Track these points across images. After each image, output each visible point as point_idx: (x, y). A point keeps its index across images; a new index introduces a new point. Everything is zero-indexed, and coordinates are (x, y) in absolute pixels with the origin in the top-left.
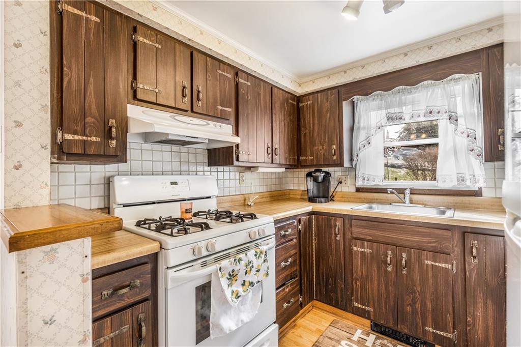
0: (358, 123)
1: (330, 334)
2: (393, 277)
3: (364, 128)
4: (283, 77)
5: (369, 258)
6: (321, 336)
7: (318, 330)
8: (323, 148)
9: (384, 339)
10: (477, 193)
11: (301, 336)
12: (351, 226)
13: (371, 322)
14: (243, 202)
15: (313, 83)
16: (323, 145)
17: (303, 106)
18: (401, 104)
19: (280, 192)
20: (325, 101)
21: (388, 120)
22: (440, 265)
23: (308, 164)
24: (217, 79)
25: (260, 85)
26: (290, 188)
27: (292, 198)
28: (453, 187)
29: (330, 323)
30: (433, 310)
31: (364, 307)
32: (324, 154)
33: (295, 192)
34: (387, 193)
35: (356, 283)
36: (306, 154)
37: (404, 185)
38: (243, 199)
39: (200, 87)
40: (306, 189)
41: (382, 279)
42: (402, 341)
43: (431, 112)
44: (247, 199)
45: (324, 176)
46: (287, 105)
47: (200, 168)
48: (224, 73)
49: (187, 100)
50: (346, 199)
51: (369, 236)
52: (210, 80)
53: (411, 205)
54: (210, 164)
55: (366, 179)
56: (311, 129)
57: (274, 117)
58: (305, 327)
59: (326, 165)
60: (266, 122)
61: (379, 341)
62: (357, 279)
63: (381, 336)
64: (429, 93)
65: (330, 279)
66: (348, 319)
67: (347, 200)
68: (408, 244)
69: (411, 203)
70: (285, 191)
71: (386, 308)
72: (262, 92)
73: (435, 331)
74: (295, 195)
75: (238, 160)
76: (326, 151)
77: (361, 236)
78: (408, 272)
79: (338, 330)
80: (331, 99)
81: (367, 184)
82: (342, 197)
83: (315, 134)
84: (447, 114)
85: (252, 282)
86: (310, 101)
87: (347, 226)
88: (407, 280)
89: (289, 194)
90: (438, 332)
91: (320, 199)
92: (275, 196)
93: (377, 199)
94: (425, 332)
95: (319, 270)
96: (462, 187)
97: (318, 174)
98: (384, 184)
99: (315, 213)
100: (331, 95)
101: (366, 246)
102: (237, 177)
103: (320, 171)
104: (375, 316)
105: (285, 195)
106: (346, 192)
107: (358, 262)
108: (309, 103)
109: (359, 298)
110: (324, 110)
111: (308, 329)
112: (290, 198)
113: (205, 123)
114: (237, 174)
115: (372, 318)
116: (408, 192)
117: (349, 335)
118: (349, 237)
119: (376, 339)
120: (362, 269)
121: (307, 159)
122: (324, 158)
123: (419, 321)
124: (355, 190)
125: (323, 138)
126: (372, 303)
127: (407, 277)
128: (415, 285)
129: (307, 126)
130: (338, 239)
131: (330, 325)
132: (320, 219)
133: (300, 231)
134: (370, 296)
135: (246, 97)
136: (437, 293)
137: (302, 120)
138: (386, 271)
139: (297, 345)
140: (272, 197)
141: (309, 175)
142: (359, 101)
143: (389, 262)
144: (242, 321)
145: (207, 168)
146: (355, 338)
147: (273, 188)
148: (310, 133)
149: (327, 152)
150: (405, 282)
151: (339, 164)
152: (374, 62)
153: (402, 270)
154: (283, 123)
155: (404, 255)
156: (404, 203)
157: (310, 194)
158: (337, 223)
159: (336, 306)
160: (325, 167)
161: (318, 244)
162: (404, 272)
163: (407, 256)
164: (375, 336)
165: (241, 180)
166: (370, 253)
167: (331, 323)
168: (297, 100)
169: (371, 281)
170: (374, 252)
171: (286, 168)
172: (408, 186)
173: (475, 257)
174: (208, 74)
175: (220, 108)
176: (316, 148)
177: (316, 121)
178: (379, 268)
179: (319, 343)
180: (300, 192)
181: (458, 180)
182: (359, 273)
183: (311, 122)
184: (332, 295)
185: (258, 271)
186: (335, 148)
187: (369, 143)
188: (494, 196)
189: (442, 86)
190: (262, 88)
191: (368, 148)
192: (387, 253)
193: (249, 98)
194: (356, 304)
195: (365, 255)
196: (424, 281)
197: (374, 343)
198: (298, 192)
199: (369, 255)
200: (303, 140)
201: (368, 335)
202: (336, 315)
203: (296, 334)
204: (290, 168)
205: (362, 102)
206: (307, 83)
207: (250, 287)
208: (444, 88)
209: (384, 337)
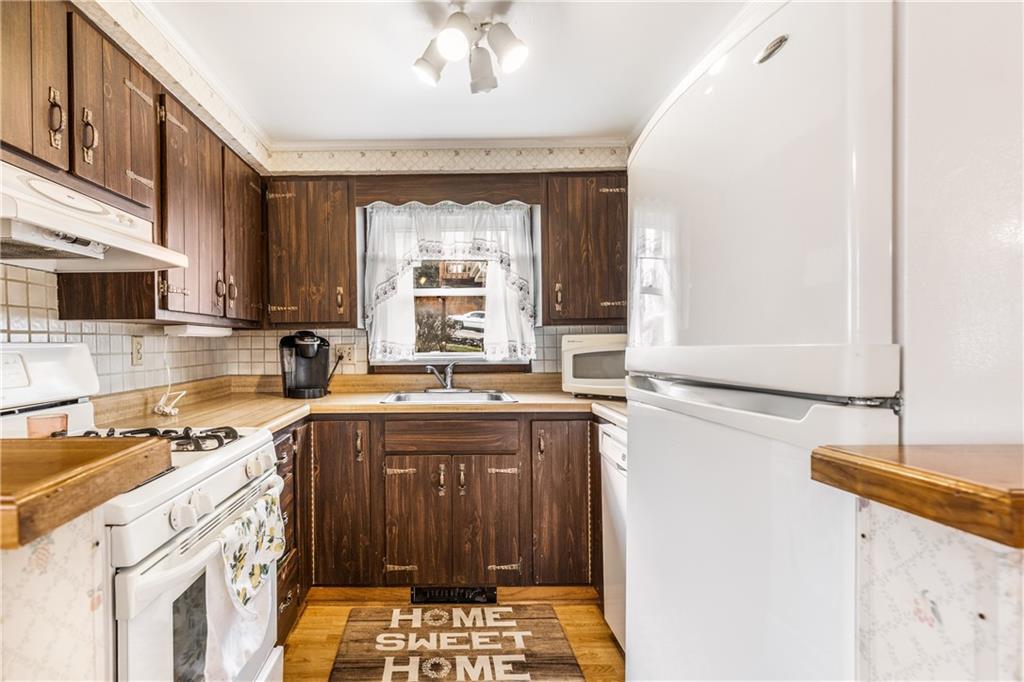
0: (373, 250)
1: (354, 634)
2: (446, 505)
3: (383, 260)
4: (244, 131)
5: (412, 483)
6: (341, 642)
7: (331, 638)
8: (318, 290)
9: (433, 609)
10: (526, 368)
11: (305, 660)
12: (383, 432)
13: (412, 590)
14: (142, 408)
15: (300, 157)
16: (317, 285)
17: (275, 199)
18: (441, 228)
19: (213, 381)
20: (322, 199)
21: (421, 251)
22: (505, 471)
23: (286, 320)
24: (124, 102)
25: (204, 138)
26: (230, 373)
27: (234, 393)
28: (503, 361)
29: (346, 619)
30: (497, 538)
31: (403, 568)
32: (320, 303)
33: (243, 379)
34: (426, 373)
35: (391, 531)
36: (283, 299)
37: (444, 360)
38: (143, 401)
39: (90, 114)
40: (280, 373)
41: (431, 513)
42: (455, 602)
43: (479, 249)
44: (150, 400)
45: (319, 345)
46: (248, 190)
47: (38, 324)
48: (137, 91)
49: (60, 140)
50: (353, 387)
51: (412, 445)
52: (110, 101)
53: (455, 390)
54: (65, 314)
55: (388, 350)
56: (294, 251)
57: (227, 214)
58: (306, 643)
59: (324, 323)
60: (214, 222)
61: (428, 615)
62: (394, 524)
63: (426, 606)
64: (477, 218)
65: (345, 537)
66: (374, 600)
67: (352, 390)
68: (468, 448)
69: (453, 387)
70: (222, 379)
71: (436, 559)
72: (207, 154)
73: (498, 567)
74: (245, 386)
75: (164, 306)
76: (324, 297)
77: (400, 449)
78: (468, 491)
79: (365, 623)
80: (335, 198)
81: (391, 360)
82: (344, 385)
83: (303, 261)
84: (499, 254)
85: (265, 565)
86: (290, 192)
87: (376, 433)
88: (465, 503)
89: (230, 386)
90: (503, 567)
91: (311, 391)
92: (204, 391)
93: (403, 385)
94: (487, 572)
95: (322, 526)
96: (513, 361)
97: (308, 341)
98: (415, 358)
99: (315, 417)
100: (334, 190)
101: (408, 464)
102: (128, 349)
103: (312, 335)
104: (420, 576)
105: (222, 387)
106: (351, 375)
107: (393, 493)
108: (288, 195)
109: (396, 555)
110: (321, 217)
111: (313, 643)
112: (232, 393)
113: (99, 210)
114: (127, 340)
115: (416, 581)
116: (449, 370)
117: (384, 623)
118: (379, 453)
119: (424, 612)
120: (400, 506)
121: (283, 311)
122: (319, 311)
123: (481, 560)
124: (366, 372)
125: (318, 271)
126: (415, 557)
127: (465, 499)
128: (476, 509)
129: (284, 242)
130: (360, 459)
131: (348, 621)
132: (326, 428)
133: (295, 454)
134: (414, 545)
135: (181, 159)
136: (501, 511)
137: (272, 229)
138: (437, 497)
139: (305, 677)
140: (199, 393)
141: (287, 343)
142: (375, 211)
143: (442, 482)
144: (247, 652)
145: (56, 324)
146: (394, 624)
147: (199, 373)
148: (290, 258)
149: (327, 297)
150: (463, 508)
151: (346, 323)
152: (412, 150)
153: (460, 490)
154: (241, 229)
155: (462, 466)
156: (445, 387)
157: (291, 382)
158: (359, 432)
159: (356, 584)
160: (320, 328)
161: (322, 477)
162: (462, 493)
163: (465, 467)
164: (420, 610)
165: (136, 356)
166: (414, 474)
167: (350, 617)
168: (262, 184)
169: (416, 519)
170: (421, 471)
171: (234, 329)
172: (450, 360)
173: (542, 452)
174: (106, 84)
175: (131, 174)
176: (303, 289)
177: (304, 235)
178: (427, 496)
179: (343, 656)
180: (256, 380)
181: (510, 351)
182: (397, 511)
183: (294, 236)
184: (347, 565)
185: (271, 541)
186: (342, 292)
187: (394, 288)
188: (542, 371)
189: (490, 211)
190: (208, 145)
191: (392, 296)
192: (439, 469)
193: (186, 163)
194: (390, 567)
195: (405, 479)
196: (486, 497)
197: (423, 620)
198: (250, 379)
199: (412, 477)
200: (274, 270)
201: (410, 612)
202: (353, 600)
203: (295, 660)
204: (248, 329)
205: (381, 213)
206: (285, 156)
207: (262, 575)
208: (494, 215)
209: (431, 606)
